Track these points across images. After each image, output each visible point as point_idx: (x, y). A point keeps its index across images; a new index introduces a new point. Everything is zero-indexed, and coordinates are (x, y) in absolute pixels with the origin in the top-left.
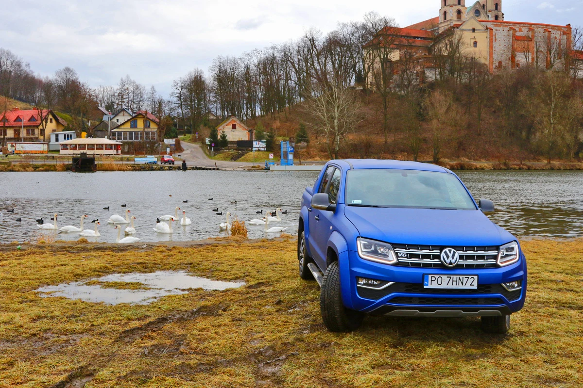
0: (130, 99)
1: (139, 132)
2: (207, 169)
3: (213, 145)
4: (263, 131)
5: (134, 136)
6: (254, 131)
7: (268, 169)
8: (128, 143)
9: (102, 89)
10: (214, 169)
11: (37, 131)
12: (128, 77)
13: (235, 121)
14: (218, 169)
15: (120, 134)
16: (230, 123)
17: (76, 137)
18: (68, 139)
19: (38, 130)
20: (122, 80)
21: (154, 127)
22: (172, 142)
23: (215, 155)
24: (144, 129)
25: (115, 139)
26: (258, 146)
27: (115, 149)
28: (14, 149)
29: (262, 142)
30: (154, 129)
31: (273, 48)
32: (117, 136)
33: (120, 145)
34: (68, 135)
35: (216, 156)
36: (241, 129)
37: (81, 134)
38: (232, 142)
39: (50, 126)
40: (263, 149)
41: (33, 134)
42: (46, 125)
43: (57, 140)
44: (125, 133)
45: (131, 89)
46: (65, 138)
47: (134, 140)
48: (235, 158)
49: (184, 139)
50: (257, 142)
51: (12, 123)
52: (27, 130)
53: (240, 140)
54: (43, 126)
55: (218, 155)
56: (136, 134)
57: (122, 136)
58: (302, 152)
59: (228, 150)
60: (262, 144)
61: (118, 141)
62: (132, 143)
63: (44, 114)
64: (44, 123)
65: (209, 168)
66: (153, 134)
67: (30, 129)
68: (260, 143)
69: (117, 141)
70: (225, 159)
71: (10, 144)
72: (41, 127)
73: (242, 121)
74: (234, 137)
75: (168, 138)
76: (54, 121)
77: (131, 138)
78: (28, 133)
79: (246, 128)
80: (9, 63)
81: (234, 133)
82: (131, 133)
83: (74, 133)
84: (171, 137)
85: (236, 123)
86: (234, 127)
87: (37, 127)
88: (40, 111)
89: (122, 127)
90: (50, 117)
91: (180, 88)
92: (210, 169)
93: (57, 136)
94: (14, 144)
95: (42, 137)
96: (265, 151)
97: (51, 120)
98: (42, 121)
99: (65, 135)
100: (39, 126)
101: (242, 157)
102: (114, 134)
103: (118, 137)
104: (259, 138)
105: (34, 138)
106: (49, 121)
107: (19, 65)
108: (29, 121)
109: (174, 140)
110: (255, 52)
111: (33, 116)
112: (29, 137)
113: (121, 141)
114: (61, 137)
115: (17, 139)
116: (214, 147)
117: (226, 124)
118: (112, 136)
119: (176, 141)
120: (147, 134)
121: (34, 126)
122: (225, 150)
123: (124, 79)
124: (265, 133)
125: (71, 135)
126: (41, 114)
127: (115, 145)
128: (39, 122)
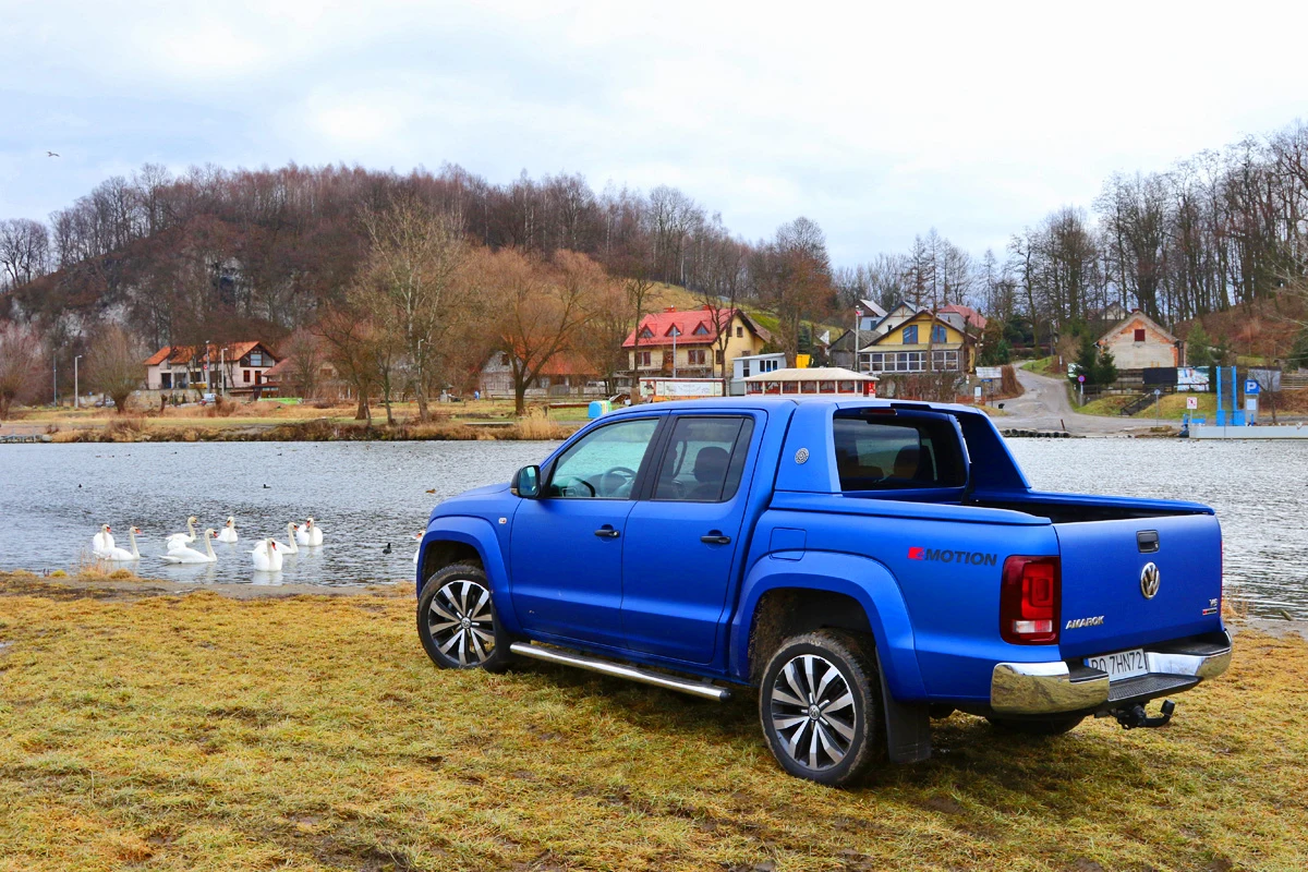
0: (937, 280)
1: (920, 354)
2: (1039, 436)
3: (1081, 379)
4: (1206, 344)
5: (908, 362)
6: (1186, 345)
7: (1185, 435)
8: (894, 378)
9: (885, 262)
10: (1056, 435)
11: (709, 355)
12: (933, 233)
13: (1141, 323)
14: (1066, 436)
15: (878, 357)
16: (1130, 326)
17: (785, 365)
18: (769, 370)
19: (710, 352)
20: (918, 240)
21: (953, 341)
22: (994, 373)
23: (1085, 403)
24: (930, 346)
25: (868, 370)
26: (1189, 380)
27: (859, 391)
28: (651, 392)
29: (1200, 371)
30: (954, 344)
31: (1247, 145)
32: (871, 362)
33: (872, 382)
34: (769, 363)
35: (1088, 405)
36: (1157, 340)
37: (795, 359)
38: (1132, 373)
39: (737, 344)
40: (1201, 388)
41: (702, 360)
42: (727, 341)
43: (746, 373)
44: (889, 356)
45: (940, 257)
46: (762, 370)
47: (908, 370)
48: (1129, 410)
49: (1033, 368)
50: (1188, 372)
51: (659, 338)
52: (689, 352)
53: (1155, 366)
54: (720, 344)
55: (1093, 403)
56: (914, 357)
57: (883, 362)
58: (1300, 394)
59: (1119, 392)
60: (1199, 374)
61: (875, 373)
62: (903, 377)
63: (723, 319)
64: (723, 336)
65: (1045, 432)
66: (951, 356)
67: (695, 349)
68: (1195, 373)
69: (871, 374)
70: (1108, 411)
71: (645, 383)
72: (716, 346)
73: (1159, 321)
74: (1140, 360)
75: (985, 365)
76: (745, 332)
77: (902, 366)
78: (691, 359)
79: (1170, 337)
80: (677, 214)
81: (1140, 351)
82: (902, 356)
83: (782, 356)
84: (992, 363)
85: (1144, 328)
86: (1140, 336)
87: (709, 345)
88: (714, 312)
89: (885, 342)
90: (737, 323)
91: (1026, 252)
92: (1048, 435)
93: (746, 363)
94: (652, 383)
95: (718, 368)
96: (1205, 392)
97: (739, 330)
98: (719, 333)
99: (762, 363)
100: (713, 344)
101: (1150, 408)
102: (865, 357)
103: (874, 365)
104: (1195, 362)
105: (702, 369)
106: (734, 332)
107: (698, 218)
108: (694, 333)
109: (999, 369)
110: (1203, 157)
111: (701, 323)
112: (692, 367)
113: (880, 372)
114: (754, 367)
115: (665, 373)
116: (1084, 383)
117: (1120, 329)
118: (860, 363)
119: (1003, 372)
120: (939, 355)
121: (701, 344)
122: (1113, 392)
123: (923, 239)
124: (1210, 348)
125: (775, 363)
126: (717, 318)
127: (859, 382)
128: (714, 335)
